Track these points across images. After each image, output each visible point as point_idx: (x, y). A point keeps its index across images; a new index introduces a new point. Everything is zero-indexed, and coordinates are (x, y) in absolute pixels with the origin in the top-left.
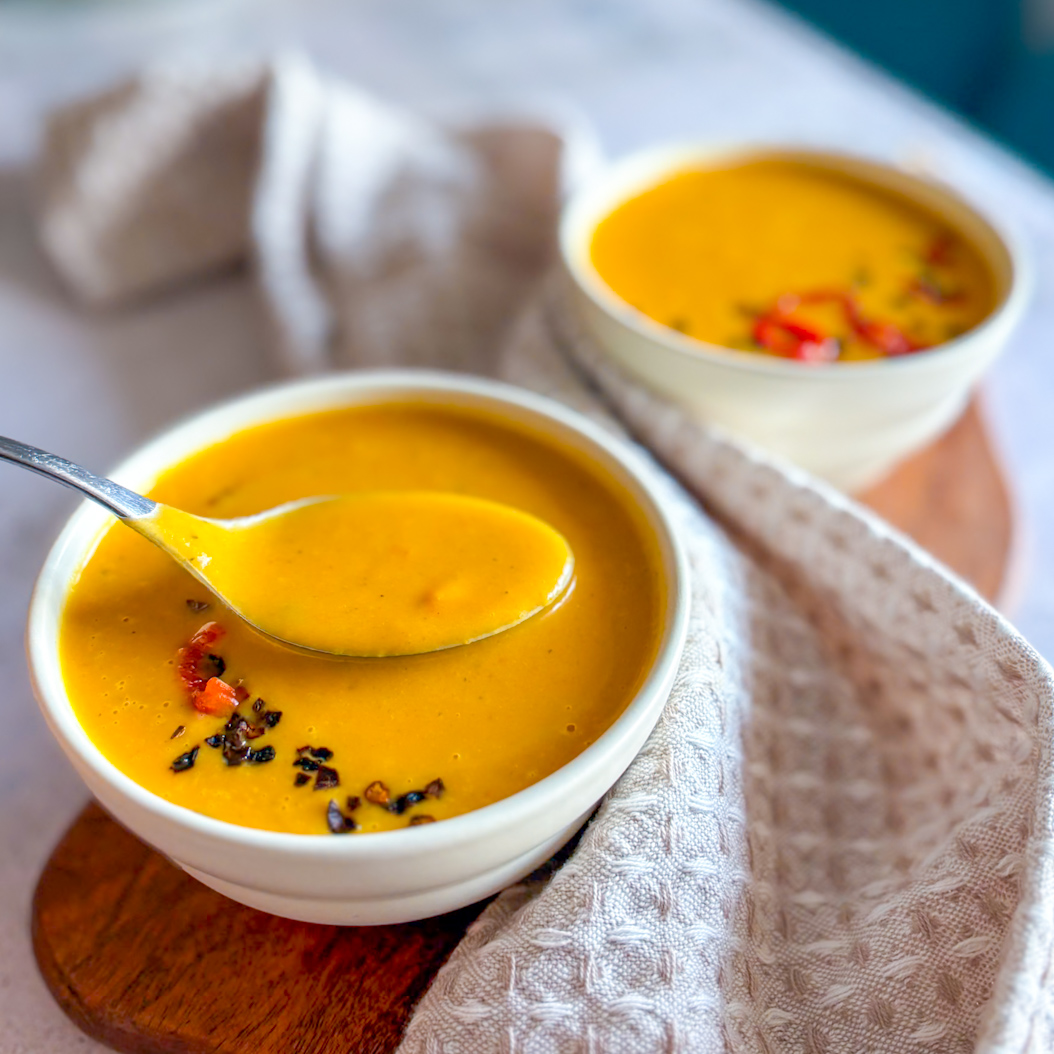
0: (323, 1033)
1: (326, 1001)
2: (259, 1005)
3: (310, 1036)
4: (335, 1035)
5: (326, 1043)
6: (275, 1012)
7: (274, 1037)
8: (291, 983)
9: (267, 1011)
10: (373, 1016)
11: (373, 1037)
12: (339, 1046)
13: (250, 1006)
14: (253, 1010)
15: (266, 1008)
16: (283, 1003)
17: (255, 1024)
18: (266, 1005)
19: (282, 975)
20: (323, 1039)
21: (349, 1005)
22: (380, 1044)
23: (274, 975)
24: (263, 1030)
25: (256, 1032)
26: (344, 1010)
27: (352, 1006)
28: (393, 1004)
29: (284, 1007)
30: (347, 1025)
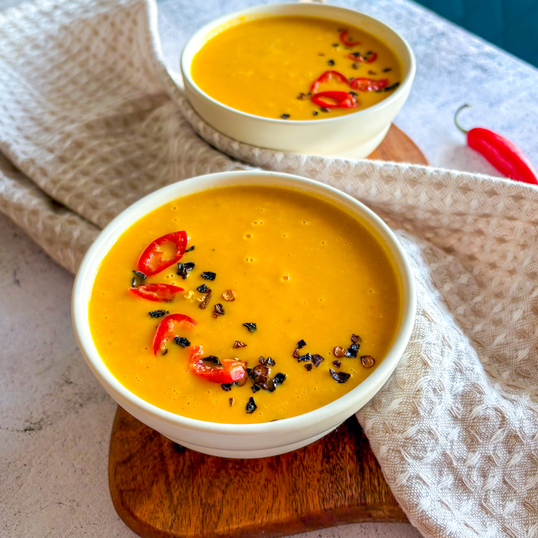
0: (302, 493)
1: (294, 479)
2: (266, 497)
3: (297, 497)
4: (308, 490)
5: (306, 496)
6: (275, 496)
7: (283, 505)
8: (273, 481)
9: (272, 497)
10: (317, 475)
11: (324, 482)
12: (312, 494)
13: (263, 500)
14: (265, 500)
15: (270, 497)
16: (276, 489)
17: (270, 505)
18: (269, 495)
19: (266, 479)
20: (304, 495)
21: (304, 476)
22: (329, 484)
23: (263, 482)
24: (276, 505)
25: (274, 508)
26: (304, 479)
27: (306, 475)
28: (322, 465)
29: (278, 491)
30: (309, 484)
